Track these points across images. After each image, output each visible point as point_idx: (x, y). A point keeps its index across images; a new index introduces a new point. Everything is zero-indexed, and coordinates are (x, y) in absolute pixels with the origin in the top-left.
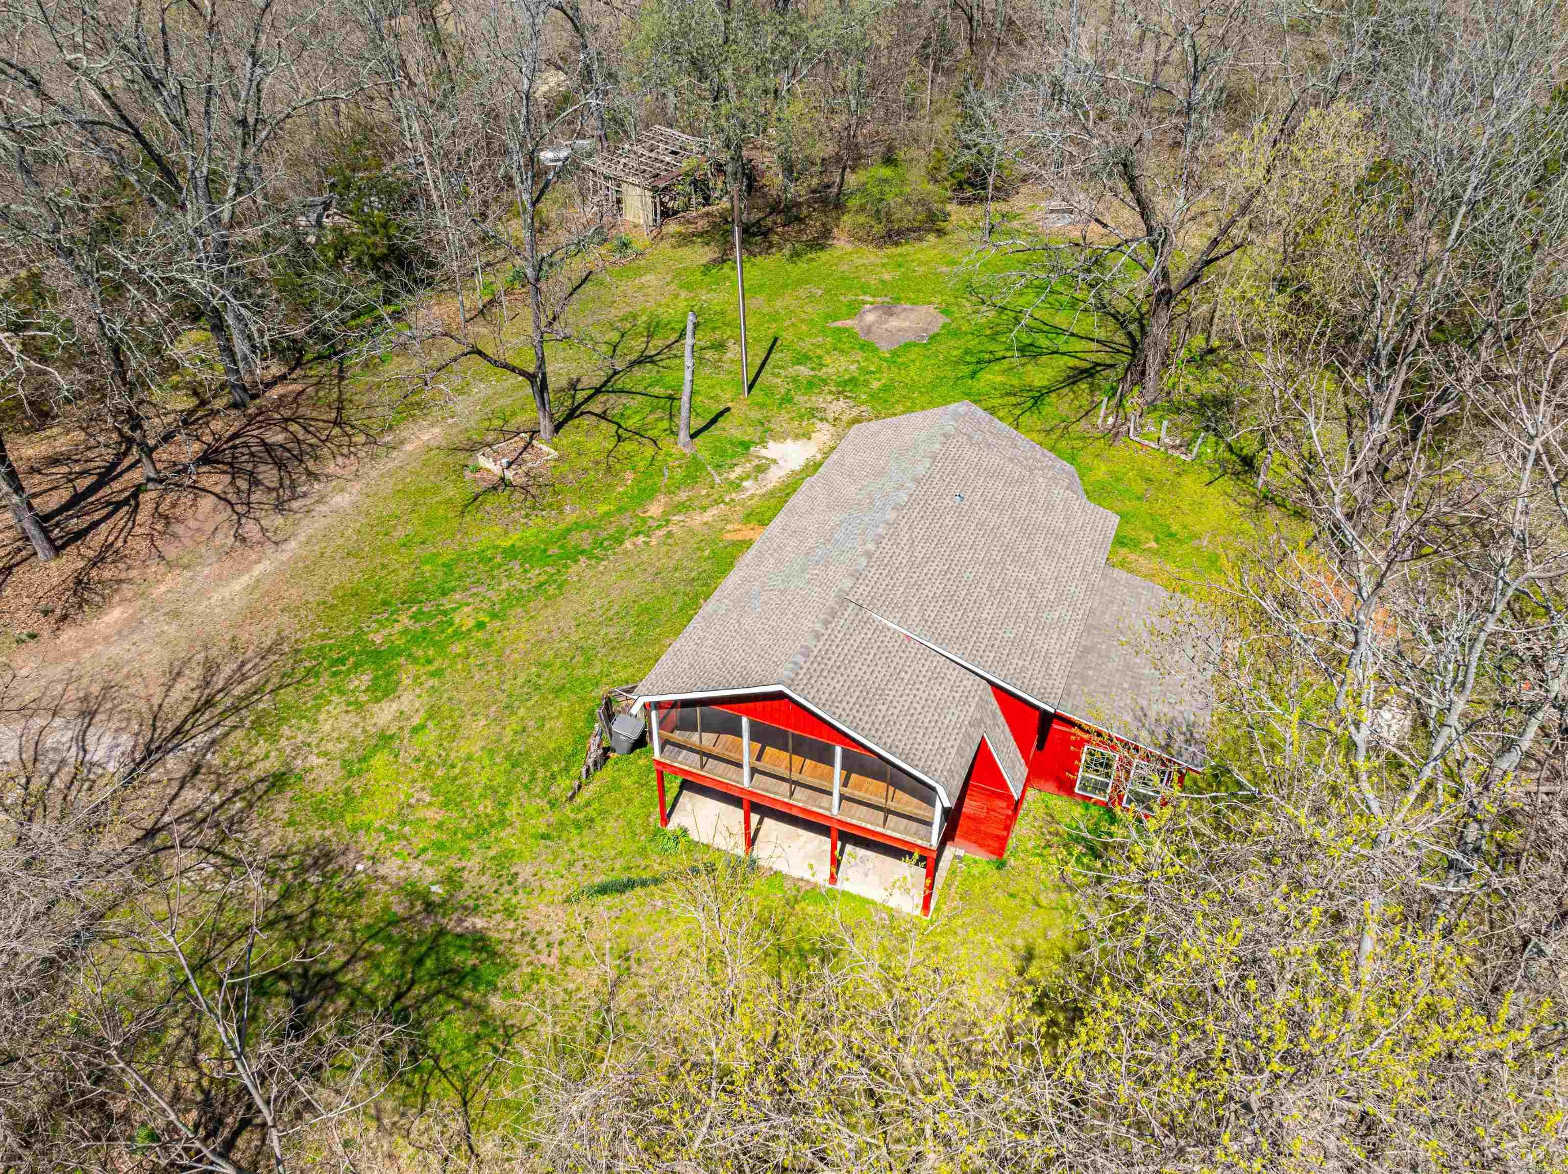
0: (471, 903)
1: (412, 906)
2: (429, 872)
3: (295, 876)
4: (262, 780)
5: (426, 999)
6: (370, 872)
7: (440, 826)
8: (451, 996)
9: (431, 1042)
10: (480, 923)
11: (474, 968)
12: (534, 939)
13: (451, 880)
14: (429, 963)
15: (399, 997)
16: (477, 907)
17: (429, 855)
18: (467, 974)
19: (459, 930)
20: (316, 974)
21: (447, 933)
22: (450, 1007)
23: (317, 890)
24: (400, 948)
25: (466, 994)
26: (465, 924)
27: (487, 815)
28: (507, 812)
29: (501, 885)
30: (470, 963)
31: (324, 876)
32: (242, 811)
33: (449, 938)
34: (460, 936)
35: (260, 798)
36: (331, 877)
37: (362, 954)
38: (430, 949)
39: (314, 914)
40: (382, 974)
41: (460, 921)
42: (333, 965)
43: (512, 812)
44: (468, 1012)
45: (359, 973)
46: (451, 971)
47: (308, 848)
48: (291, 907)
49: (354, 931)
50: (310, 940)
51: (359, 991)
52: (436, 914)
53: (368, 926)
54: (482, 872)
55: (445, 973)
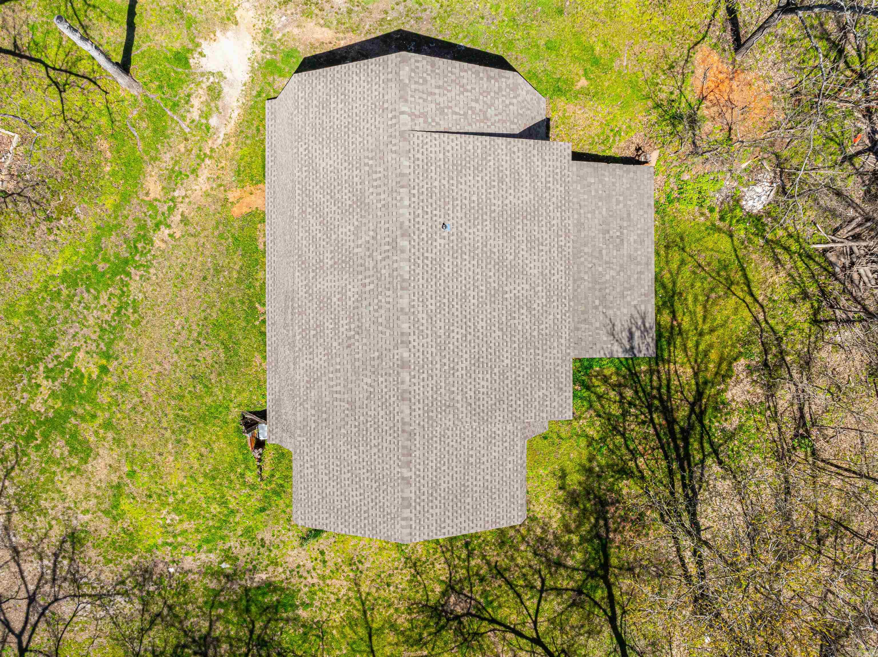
0: (250, 566)
1: (220, 581)
2: (212, 556)
3: (141, 591)
4: (63, 542)
5: (266, 627)
6: (178, 570)
7: (198, 531)
8: (277, 620)
9: (285, 645)
10: (264, 576)
11: (278, 601)
12: (298, 572)
13: (228, 555)
14: (253, 609)
15: (252, 632)
16: (255, 567)
17: (205, 547)
18: (277, 606)
19: (255, 585)
20: (200, 638)
21: (250, 589)
22: (281, 625)
23: (160, 594)
24: (232, 607)
25: (284, 615)
26: (256, 580)
27: (220, 513)
28: (230, 506)
29: (259, 549)
30: (274, 599)
31: (156, 584)
32: (70, 565)
33: (253, 591)
34: (258, 588)
35: (73, 553)
36: (161, 583)
37: (214, 618)
38: (248, 601)
39: (170, 608)
40: (233, 624)
41: (252, 579)
42: (204, 631)
43: (232, 504)
44: (291, 624)
45: (221, 628)
46: (268, 608)
47: (132, 572)
48: (155, 609)
49: (200, 608)
50: (181, 622)
51: (229, 637)
52: (236, 580)
53: (206, 603)
54: (242, 545)
55: (265, 610)
